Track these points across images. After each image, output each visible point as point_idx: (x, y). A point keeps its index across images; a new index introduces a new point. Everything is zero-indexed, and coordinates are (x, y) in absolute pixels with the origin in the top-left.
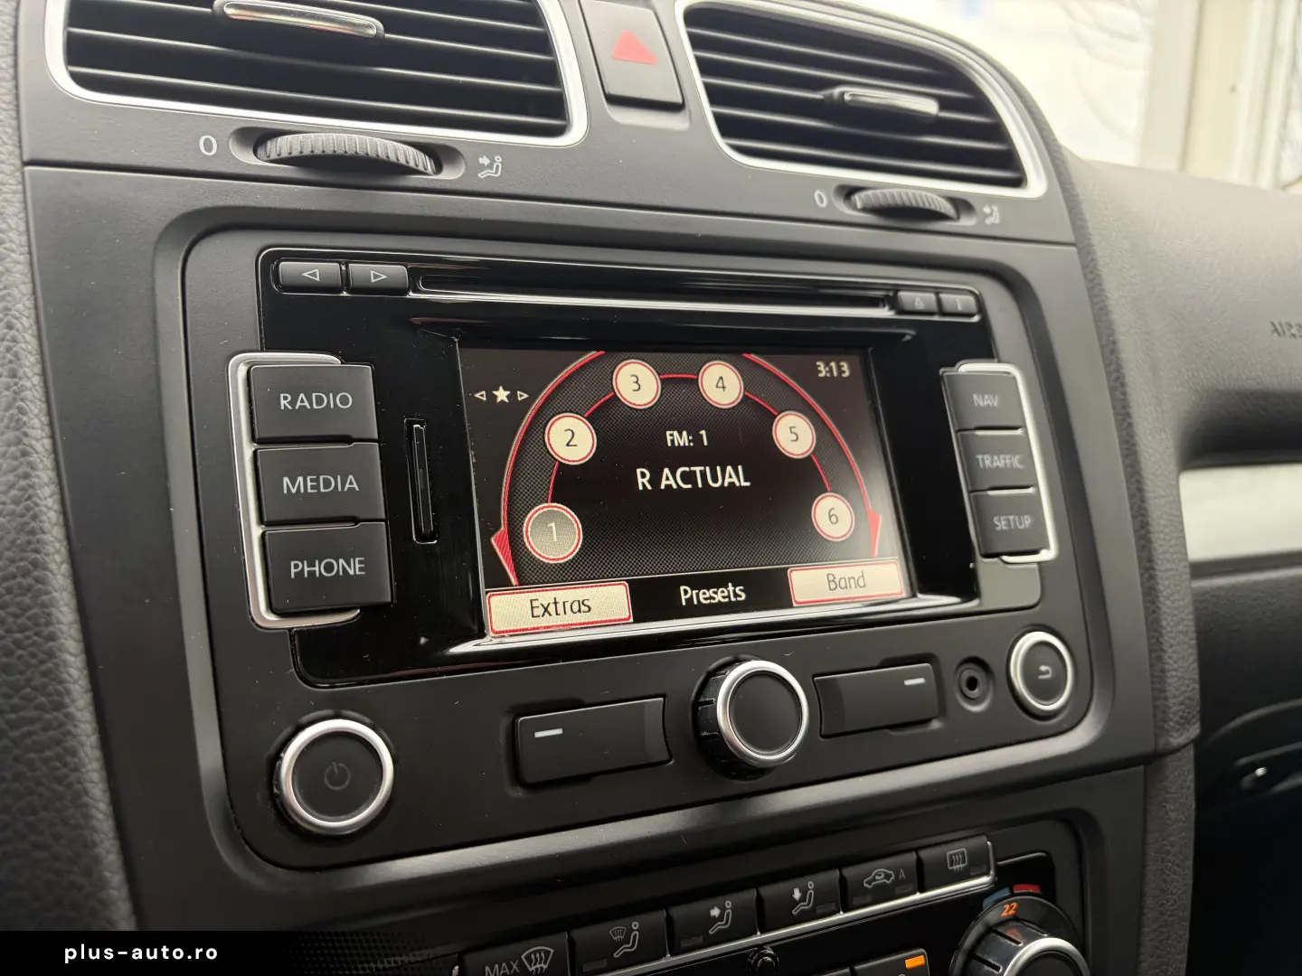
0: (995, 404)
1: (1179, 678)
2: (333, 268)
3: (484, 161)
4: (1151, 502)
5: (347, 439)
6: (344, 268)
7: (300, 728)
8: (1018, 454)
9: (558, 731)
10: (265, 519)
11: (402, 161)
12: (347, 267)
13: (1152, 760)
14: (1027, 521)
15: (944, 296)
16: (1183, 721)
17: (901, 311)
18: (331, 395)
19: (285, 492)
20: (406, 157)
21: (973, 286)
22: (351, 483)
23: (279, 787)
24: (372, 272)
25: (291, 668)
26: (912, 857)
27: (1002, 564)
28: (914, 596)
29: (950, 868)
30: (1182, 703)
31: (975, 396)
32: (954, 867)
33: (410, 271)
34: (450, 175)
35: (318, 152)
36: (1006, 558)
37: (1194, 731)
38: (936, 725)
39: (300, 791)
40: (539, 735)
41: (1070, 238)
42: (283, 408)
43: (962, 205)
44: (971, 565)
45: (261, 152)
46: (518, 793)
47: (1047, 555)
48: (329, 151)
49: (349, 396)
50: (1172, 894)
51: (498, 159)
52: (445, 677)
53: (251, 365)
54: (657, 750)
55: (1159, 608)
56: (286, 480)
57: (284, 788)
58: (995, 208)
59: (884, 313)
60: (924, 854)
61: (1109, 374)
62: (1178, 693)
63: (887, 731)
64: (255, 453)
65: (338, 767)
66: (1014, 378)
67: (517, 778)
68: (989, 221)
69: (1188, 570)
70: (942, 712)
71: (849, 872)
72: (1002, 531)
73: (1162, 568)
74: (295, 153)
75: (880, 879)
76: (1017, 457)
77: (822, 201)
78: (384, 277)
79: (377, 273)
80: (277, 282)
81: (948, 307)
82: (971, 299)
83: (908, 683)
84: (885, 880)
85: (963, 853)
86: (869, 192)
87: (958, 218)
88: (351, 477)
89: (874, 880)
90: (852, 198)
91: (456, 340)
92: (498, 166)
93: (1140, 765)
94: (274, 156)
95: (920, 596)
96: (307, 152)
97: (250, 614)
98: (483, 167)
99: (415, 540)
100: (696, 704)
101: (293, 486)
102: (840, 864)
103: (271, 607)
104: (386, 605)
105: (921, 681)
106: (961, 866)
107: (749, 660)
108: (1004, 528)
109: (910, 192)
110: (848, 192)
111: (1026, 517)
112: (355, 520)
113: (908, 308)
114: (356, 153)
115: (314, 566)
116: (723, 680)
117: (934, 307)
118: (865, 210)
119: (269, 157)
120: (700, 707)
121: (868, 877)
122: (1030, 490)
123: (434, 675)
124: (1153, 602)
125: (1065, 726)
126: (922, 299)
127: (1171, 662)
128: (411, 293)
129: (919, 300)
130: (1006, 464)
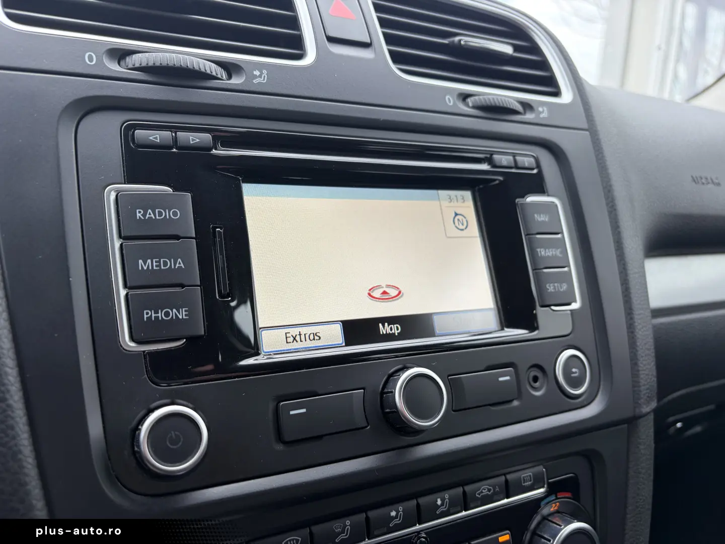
0: (547, 220)
1: (647, 375)
2: (167, 134)
3: (257, 73)
4: (631, 276)
5: (177, 237)
6: (174, 135)
7: (152, 411)
8: (559, 248)
9: (304, 410)
10: (128, 285)
11: (208, 72)
12: (176, 134)
13: (632, 421)
14: (565, 287)
15: (518, 158)
16: (648, 399)
17: (494, 166)
18: (167, 211)
19: (140, 268)
20: (210, 69)
21: (533, 153)
22: (180, 263)
23: (139, 446)
24: (191, 138)
25: (144, 375)
26: (503, 478)
27: (551, 311)
28: (502, 329)
29: (523, 484)
30: (648, 389)
31: (536, 215)
32: (526, 484)
33: (213, 137)
34: (236, 81)
35: (158, 64)
36: (553, 308)
37: (654, 405)
38: (516, 403)
39: (152, 450)
40: (292, 413)
41: (586, 126)
42: (138, 218)
43: (527, 106)
44: (534, 312)
45: (122, 63)
46: (280, 447)
47: (575, 306)
48: (164, 64)
49: (178, 212)
50: (643, 496)
51: (265, 72)
52: (237, 379)
53: (118, 192)
54: (360, 421)
55: (636, 336)
56: (140, 261)
57: (142, 447)
58: (545, 109)
59: (485, 167)
60: (509, 477)
61: (607, 204)
62: (646, 383)
63: (489, 407)
64: (121, 245)
65: (175, 435)
66: (556, 205)
67: (280, 438)
68: (542, 116)
69: (650, 314)
70: (519, 396)
71: (468, 488)
72: (551, 292)
73: (637, 313)
74: (144, 64)
75: (485, 492)
76: (559, 250)
77: (450, 102)
78: (198, 140)
79: (194, 138)
80: (134, 143)
81: (520, 165)
82: (532, 160)
83: (501, 379)
84: (488, 492)
85: (530, 476)
86: (476, 98)
87: (525, 113)
88: (179, 260)
89: (482, 492)
90: (467, 100)
91: (241, 179)
92: (264, 76)
93: (624, 424)
94: (130, 66)
95: (506, 329)
96: (151, 64)
97: (120, 342)
98: (255, 77)
99: (218, 298)
100: (382, 393)
101: (145, 265)
102: (462, 484)
103: (132, 338)
104: (200, 337)
105: (508, 378)
106: (530, 483)
107: (413, 367)
108: (552, 290)
109: (499, 98)
110: (465, 97)
111: (564, 284)
112: (182, 286)
113: (498, 164)
114: (181, 65)
115: (158, 313)
116: (399, 379)
117: (513, 164)
118: (474, 107)
119: (127, 66)
120: (385, 394)
121: (478, 491)
122: (566, 269)
123: (231, 378)
124: (632, 332)
125: (585, 403)
126: (506, 160)
127: (642, 365)
128: (214, 150)
129: (504, 160)
130: (553, 254)
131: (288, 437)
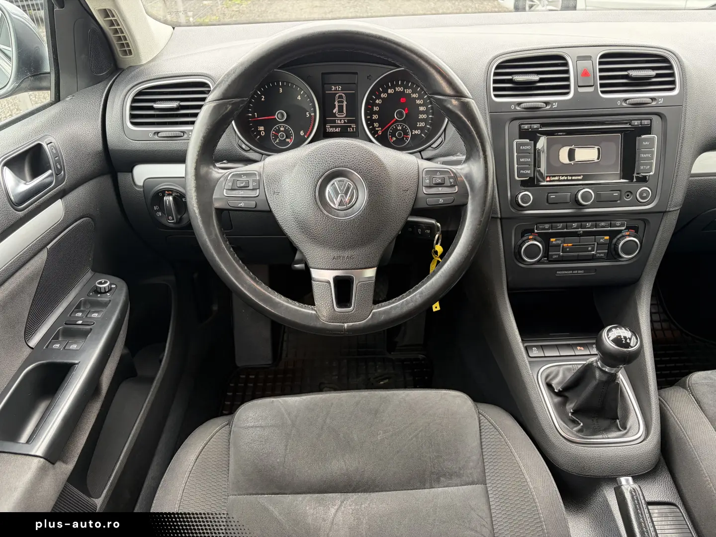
0: (648, 144)
2: (529, 126)
3: (554, 104)
5: (529, 153)
7: (521, 193)
8: (651, 153)
9: (554, 196)
10: (518, 164)
12: (531, 125)
13: (665, 212)
14: (648, 167)
15: (643, 121)
17: (631, 125)
20: (541, 105)
22: (529, 160)
23: (518, 199)
25: (520, 185)
26: (609, 222)
29: (617, 225)
31: (644, 143)
33: (540, 125)
34: (548, 107)
35: (528, 107)
36: (641, 174)
37: (679, 209)
38: (619, 202)
39: (521, 200)
40: (551, 197)
42: (521, 148)
43: (654, 99)
44: (633, 175)
46: (547, 204)
47: (652, 174)
48: (530, 106)
49: (530, 147)
53: (517, 142)
54: (569, 201)
56: (520, 159)
58: (662, 99)
59: (628, 126)
60: (611, 222)
64: (517, 155)
65: (526, 198)
66: (655, 138)
67: (547, 202)
68: (659, 103)
70: (621, 200)
71: (597, 223)
74: (525, 107)
75: (603, 224)
77: (619, 103)
79: (535, 126)
80: (521, 129)
81: (643, 123)
82: (649, 121)
83: (615, 194)
85: (620, 223)
86: (630, 100)
87: (652, 102)
90: (627, 101)
94: (522, 107)
95: (621, 180)
97: (515, 177)
99: (537, 168)
100: (576, 195)
101: (522, 160)
102: (596, 221)
103: (518, 177)
104: (532, 177)
105: (617, 194)
106: (619, 225)
107: (585, 189)
108: (643, 168)
109: (640, 99)
112: (529, 165)
113: (633, 124)
115: (523, 171)
116: (581, 192)
117: (640, 124)
118: (629, 104)
121: (600, 224)
122: (652, 161)
123: (538, 187)
125: (646, 205)
128: (540, 129)
129: (636, 122)
130: (647, 156)
131: (550, 202)
